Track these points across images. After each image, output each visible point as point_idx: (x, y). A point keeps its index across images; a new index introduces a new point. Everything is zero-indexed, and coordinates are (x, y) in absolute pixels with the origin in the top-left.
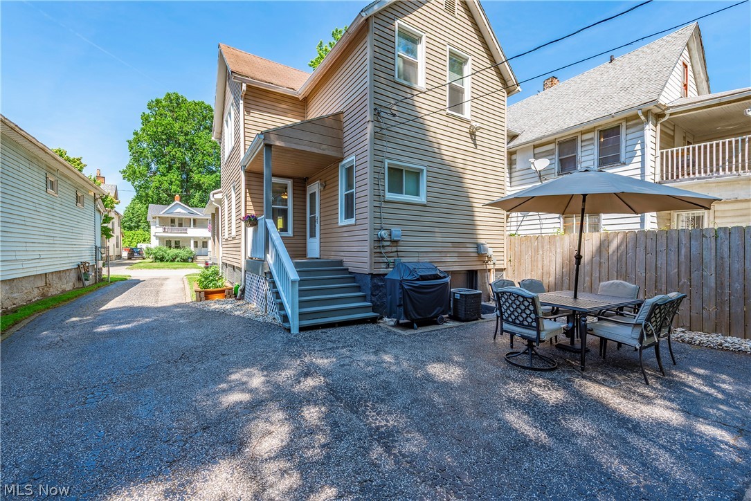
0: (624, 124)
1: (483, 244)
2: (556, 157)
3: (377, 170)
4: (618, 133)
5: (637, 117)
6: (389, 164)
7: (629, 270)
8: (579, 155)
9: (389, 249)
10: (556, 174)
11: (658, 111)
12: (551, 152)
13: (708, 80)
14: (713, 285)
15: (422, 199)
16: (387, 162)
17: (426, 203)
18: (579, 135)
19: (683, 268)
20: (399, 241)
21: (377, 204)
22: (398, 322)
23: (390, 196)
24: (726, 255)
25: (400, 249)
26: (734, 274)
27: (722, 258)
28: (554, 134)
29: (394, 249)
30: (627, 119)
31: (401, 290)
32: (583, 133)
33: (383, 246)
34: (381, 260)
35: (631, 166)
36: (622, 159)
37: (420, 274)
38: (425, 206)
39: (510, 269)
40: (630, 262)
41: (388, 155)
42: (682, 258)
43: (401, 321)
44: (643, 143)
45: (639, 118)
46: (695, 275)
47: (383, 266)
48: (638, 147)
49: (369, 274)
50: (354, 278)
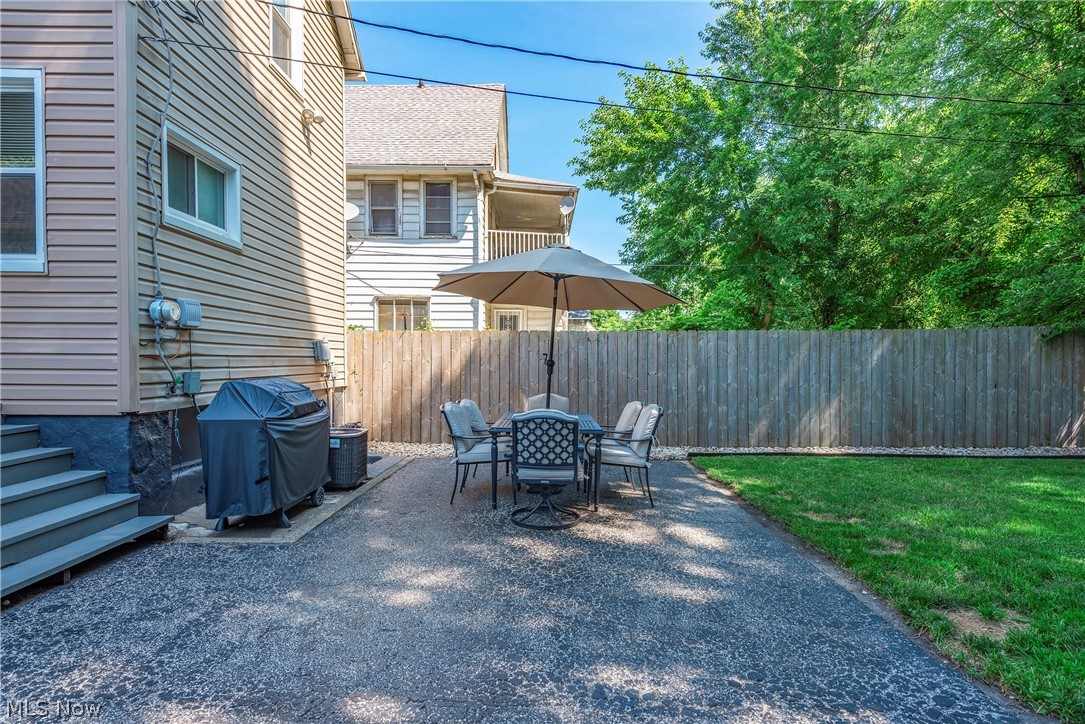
0: (455, 183)
1: (321, 342)
2: (367, 202)
3: (146, 139)
4: (448, 193)
5: (470, 178)
6: (170, 133)
7: (522, 381)
8: (400, 211)
9: (172, 348)
10: (367, 232)
11: (487, 178)
12: (359, 195)
13: (508, 158)
14: (596, 393)
15: (232, 234)
16: (167, 125)
17: (241, 246)
18: (400, 179)
19: (572, 376)
20: (196, 328)
21: (144, 229)
22: (226, 520)
23: (172, 215)
24: (605, 361)
25: (197, 348)
26: (611, 380)
27: (602, 363)
28: (365, 167)
29: (184, 349)
30: (459, 178)
31: (263, 445)
32: (405, 179)
33: (163, 341)
34: (155, 376)
35: (462, 244)
36: (454, 231)
37: (294, 404)
38: (238, 252)
39: (354, 387)
40: (523, 369)
41: (171, 112)
42: (572, 365)
43: (232, 519)
44: (475, 215)
45: (473, 181)
46: (582, 382)
47: (161, 391)
48: (470, 219)
49: (124, 415)
50: (38, 431)
